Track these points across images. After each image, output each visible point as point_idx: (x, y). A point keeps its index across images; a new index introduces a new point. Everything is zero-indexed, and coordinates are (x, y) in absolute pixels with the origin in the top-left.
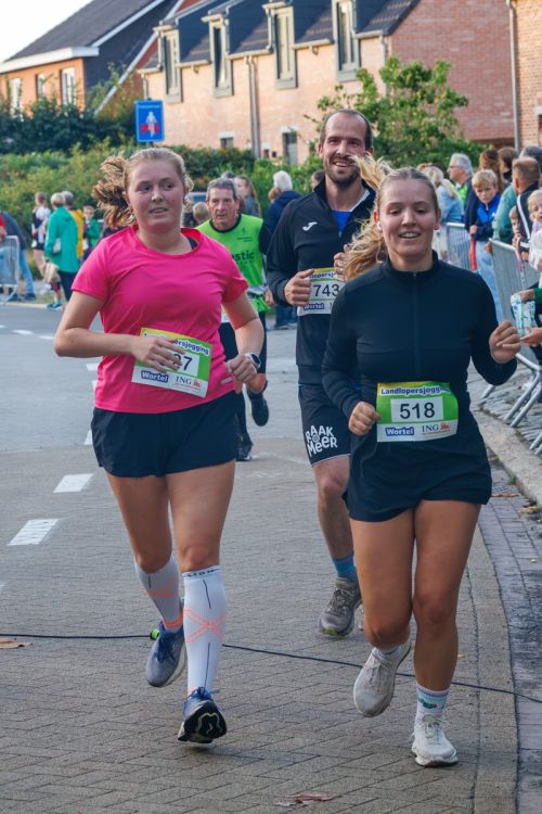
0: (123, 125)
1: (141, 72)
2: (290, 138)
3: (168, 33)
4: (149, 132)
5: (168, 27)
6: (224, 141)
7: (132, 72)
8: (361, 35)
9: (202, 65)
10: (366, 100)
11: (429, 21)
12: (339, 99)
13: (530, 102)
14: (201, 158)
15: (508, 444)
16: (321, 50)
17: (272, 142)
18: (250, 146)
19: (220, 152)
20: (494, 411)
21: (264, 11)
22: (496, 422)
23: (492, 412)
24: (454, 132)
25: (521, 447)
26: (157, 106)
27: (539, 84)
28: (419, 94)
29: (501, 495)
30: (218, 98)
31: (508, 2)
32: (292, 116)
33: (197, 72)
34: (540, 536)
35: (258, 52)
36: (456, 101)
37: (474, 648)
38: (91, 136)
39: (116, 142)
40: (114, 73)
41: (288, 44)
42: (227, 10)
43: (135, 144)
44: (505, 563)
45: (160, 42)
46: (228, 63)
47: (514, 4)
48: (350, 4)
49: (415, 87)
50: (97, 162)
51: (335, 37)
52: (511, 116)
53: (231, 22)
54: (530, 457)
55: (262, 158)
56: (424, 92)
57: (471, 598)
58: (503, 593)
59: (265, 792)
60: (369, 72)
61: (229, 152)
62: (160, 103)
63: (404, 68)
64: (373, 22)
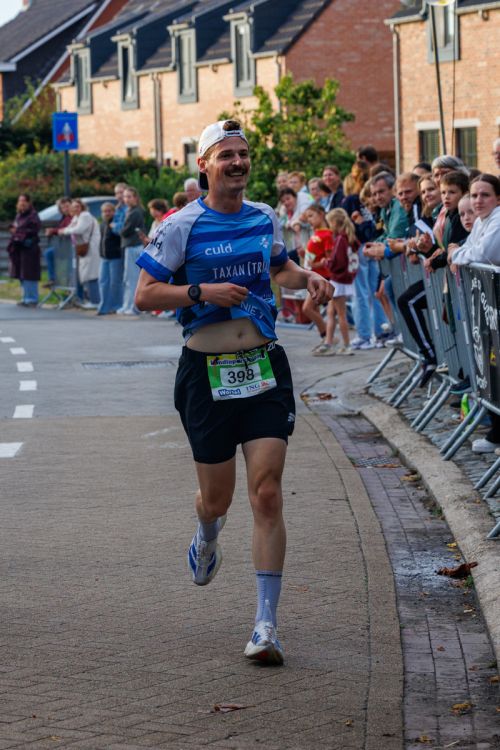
0: (38, 135)
1: (55, 86)
2: (189, 149)
3: (80, 50)
4: (64, 141)
5: (80, 45)
6: (130, 150)
7: (47, 86)
8: (257, 55)
9: (111, 81)
10: (262, 116)
11: (319, 43)
12: (237, 113)
13: (410, 119)
14: (109, 166)
15: (392, 421)
16: (220, 68)
17: (173, 153)
18: (153, 155)
19: (125, 159)
20: (378, 394)
21: (168, 32)
22: (380, 404)
23: (376, 395)
24: (341, 145)
25: (403, 425)
26: (72, 118)
27: (419, 102)
28: (310, 110)
29: (385, 466)
30: (125, 109)
31: (392, 27)
32: (193, 128)
33: (106, 86)
34: (421, 500)
35: (162, 69)
36: (344, 117)
37: (364, 591)
38: (9, 144)
39: (31, 150)
40: (30, 87)
41: (190, 62)
42: (134, 31)
43: (49, 152)
44: (389, 522)
45: (72, 59)
46: (135, 80)
47: (397, 29)
48: (247, 27)
49: (306, 104)
50: (14, 168)
51: (233, 56)
52: (393, 131)
53: (138, 42)
54: (411, 434)
55: (165, 167)
56: (314, 109)
57: (361, 550)
58: (389, 547)
59: (189, 701)
60: (266, 89)
61: (134, 160)
62: (75, 115)
63: (297, 87)
64: (268, 43)
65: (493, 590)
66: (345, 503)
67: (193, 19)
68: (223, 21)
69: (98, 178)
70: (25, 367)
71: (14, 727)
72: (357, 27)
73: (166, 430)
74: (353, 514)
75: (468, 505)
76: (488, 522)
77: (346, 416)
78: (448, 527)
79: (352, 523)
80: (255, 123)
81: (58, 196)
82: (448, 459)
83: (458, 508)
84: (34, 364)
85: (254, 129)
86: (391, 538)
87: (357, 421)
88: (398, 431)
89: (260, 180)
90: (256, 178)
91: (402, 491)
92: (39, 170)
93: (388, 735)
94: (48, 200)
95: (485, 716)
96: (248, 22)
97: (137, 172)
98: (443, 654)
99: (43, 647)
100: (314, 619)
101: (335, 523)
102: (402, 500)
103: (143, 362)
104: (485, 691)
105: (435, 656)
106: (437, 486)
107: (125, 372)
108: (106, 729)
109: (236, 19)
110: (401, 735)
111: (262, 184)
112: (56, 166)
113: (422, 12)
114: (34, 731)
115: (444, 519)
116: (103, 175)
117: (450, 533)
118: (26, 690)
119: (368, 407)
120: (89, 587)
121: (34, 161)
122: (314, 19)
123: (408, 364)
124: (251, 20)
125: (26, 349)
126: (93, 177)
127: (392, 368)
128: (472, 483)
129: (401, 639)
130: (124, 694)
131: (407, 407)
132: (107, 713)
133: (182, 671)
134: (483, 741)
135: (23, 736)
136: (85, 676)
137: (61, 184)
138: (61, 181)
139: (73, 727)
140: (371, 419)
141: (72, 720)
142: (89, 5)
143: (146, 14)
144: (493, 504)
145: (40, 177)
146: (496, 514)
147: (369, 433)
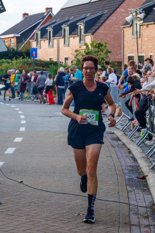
0: (25, 54)
1: (31, 41)
2: (66, 59)
3: (37, 31)
4: (33, 56)
5: (38, 30)
6: (50, 59)
7: (28, 41)
8: (85, 34)
9: (46, 40)
10: (87, 51)
11: (102, 32)
12: (80, 50)
14: (44, 63)
15: (122, 135)
16: (75, 38)
17: (62, 60)
18: (56, 60)
19: (49, 61)
20: (118, 127)
21: (61, 27)
22: (119, 130)
23: (118, 128)
25: (125, 136)
26: (36, 50)
27: (129, 49)
29: (121, 147)
30: (49, 48)
32: (67, 53)
33: (44, 41)
34: (131, 157)
35: (60, 37)
36: (108, 52)
37: (117, 182)
38: (18, 56)
39: (24, 58)
40: (24, 41)
41: (67, 36)
42: (53, 26)
43: (28, 59)
44: (123, 163)
45: (35, 34)
46: (52, 40)
47: (123, 29)
48: (83, 27)
49: (99, 48)
50: (19, 62)
51: (79, 35)
52: (121, 56)
53: (53, 30)
54: (127, 139)
55: (60, 64)
56: (101, 49)
57: (116, 171)
58: (123, 170)
59: (71, 212)
60: (88, 44)
61: (51, 62)
62: (36, 49)
63: (96, 43)
64: (89, 31)
65: (152, 183)
66: (111, 157)
67: (68, 24)
68: (77, 25)
69: (41, 66)
70: (22, 117)
71: (23, 218)
72: (113, 28)
73: (61, 136)
74: (113, 160)
75: (144, 159)
76: (150, 164)
77: (109, 133)
78: (139, 165)
79: (113, 163)
80: (85, 53)
81: (31, 70)
82: (138, 146)
83: (141, 160)
84: (25, 116)
86: (124, 168)
87: (113, 135)
88: (124, 138)
91: (126, 154)
92: (26, 63)
93: (126, 223)
94: (28, 71)
95: (152, 219)
96: (83, 25)
97: (53, 65)
98: (140, 200)
99: (31, 195)
100: (104, 190)
102: (126, 157)
103: (54, 117)
104: (151, 212)
105: (137, 201)
106: (135, 153)
107: (49, 119)
108: (48, 219)
109: (80, 25)
110: (129, 223)
112: (30, 62)
113: (130, 24)
114: (29, 219)
115: (138, 163)
116: (43, 65)
117: (139, 167)
118: (26, 207)
119: (115, 131)
120: (42, 179)
121: (24, 61)
122: (101, 25)
123: (126, 120)
124: (84, 25)
125: (22, 112)
126: (40, 66)
127: (122, 121)
128: (145, 153)
129: (128, 196)
130: (53, 209)
131: (126, 131)
132: (49, 214)
133: (69, 203)
134: (152, 226)
135: (26, 220)
136: (42, 204)
137: (32, 67)
138: (32, 66)
139: (39, 218)
140: (116, 134)
141: (39, 216)
142: (40, 19)
143: (56, 22)
144: (151, 159)
145: (26, 65)
146: (152, 162)
147: (116, 138)
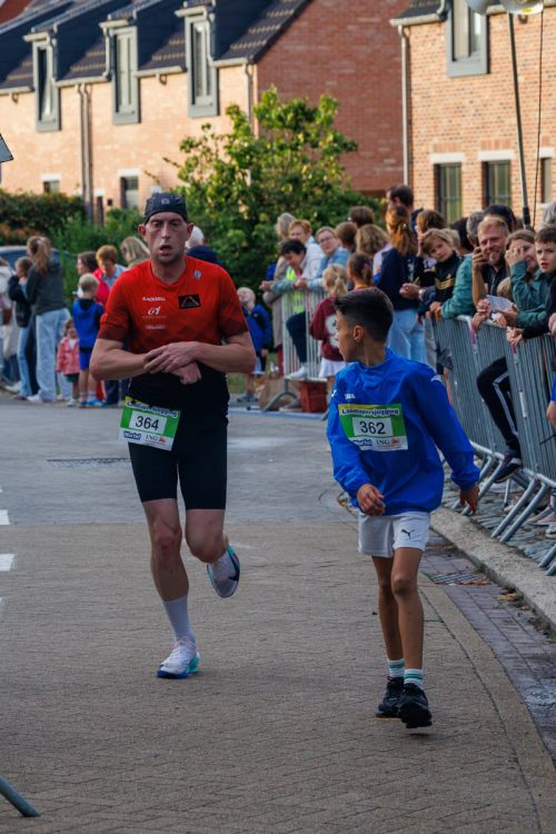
2: (128, 184)
8: (220, 63)
9: (23, 93)
10: (238, 143)
11: (301, 48)
12: (206, 139)
13: (423, 149)
15: (465, 532)
16: (170, 79)
18: (79, 191)
21: (101, 30)
24: (340, 183)
25: (481, 535)
27: (435, 127)
28: (301, 136)
29: (471, 583)
30: (41, 131)
31: (400, 28)
32: (133, 156)
33: (16, 100)
34: (530, 622)
35: (92, 79)
36: (345, 147)
37: (497, 721)
41: (129, 71)
42: (55, 26)
44: (500, 647)
46: (55, 92)
47: (406, 31)
48: (207, 25)
49: (296, 128)
51: (188, 64)
53: (59, 43)
54: (495, 545)
56: (307, 135)
57: (478, 677)
58: (511, 675)
63: (284, 107)
64: (234, 47)
66: (439, 624)
67: (134, 13)
68: (174, 18)
72: (351, 28)
74: (454, 637)
80: (230, 153)
85: (227, 160)
86: (509, 664)
88: (476, 542)
89: (236, 228)
90: (231, 224)
91: (503, 611)
96: (208, 19)
101: (436, 648)
102: (507, 622)
106: (547, 605)
109: (192, 15)
111: (239, 232)
113: (440, 11)
122: (296, 16)
124: (212, 17)
143: (68, 6)
147: (437, 545)
